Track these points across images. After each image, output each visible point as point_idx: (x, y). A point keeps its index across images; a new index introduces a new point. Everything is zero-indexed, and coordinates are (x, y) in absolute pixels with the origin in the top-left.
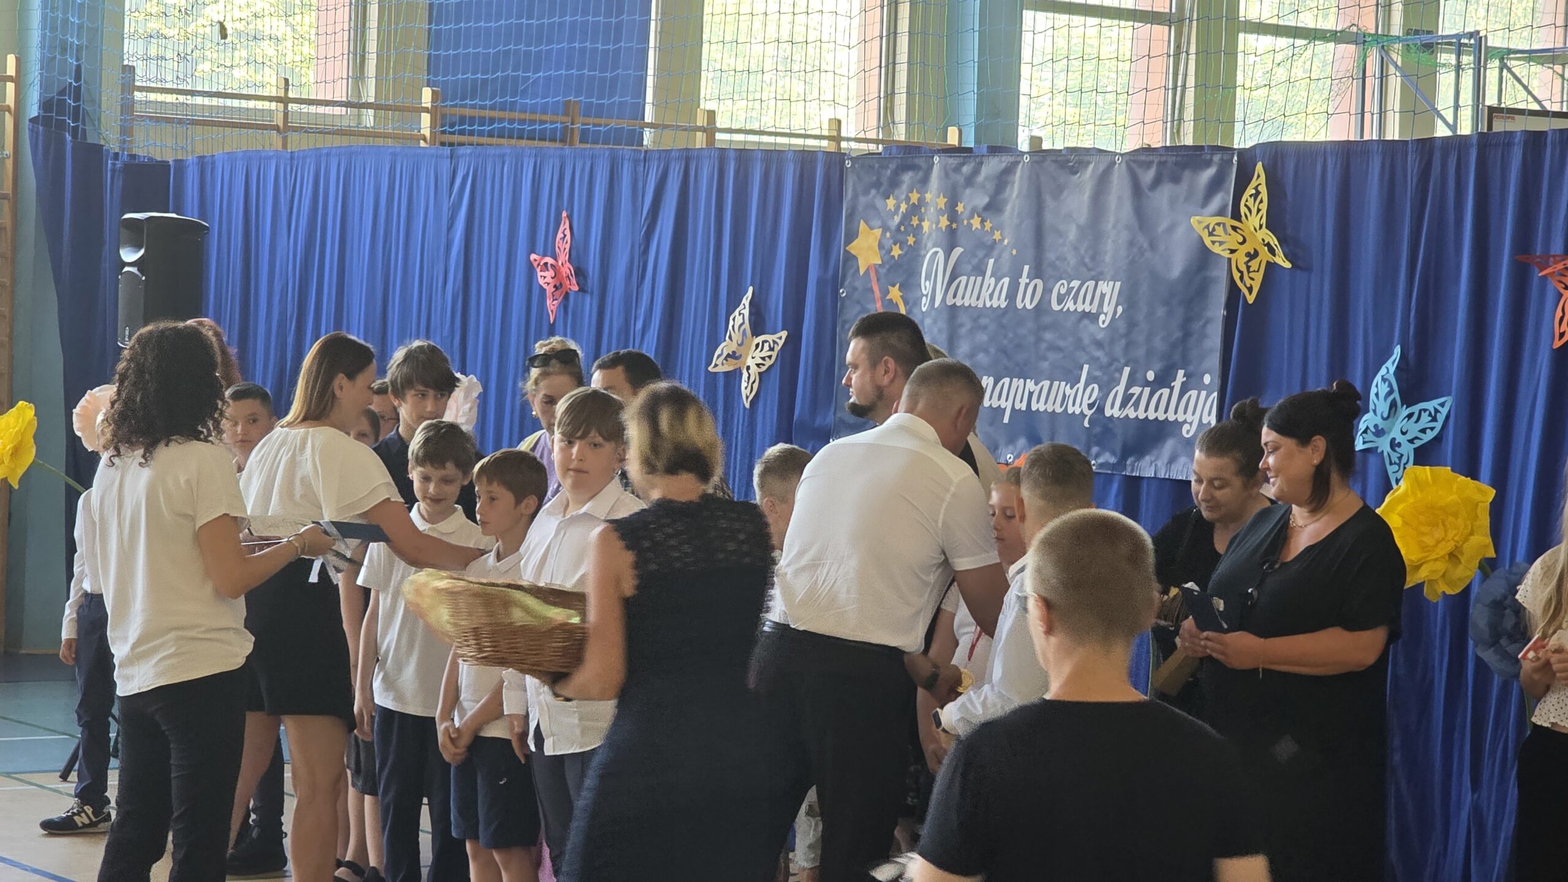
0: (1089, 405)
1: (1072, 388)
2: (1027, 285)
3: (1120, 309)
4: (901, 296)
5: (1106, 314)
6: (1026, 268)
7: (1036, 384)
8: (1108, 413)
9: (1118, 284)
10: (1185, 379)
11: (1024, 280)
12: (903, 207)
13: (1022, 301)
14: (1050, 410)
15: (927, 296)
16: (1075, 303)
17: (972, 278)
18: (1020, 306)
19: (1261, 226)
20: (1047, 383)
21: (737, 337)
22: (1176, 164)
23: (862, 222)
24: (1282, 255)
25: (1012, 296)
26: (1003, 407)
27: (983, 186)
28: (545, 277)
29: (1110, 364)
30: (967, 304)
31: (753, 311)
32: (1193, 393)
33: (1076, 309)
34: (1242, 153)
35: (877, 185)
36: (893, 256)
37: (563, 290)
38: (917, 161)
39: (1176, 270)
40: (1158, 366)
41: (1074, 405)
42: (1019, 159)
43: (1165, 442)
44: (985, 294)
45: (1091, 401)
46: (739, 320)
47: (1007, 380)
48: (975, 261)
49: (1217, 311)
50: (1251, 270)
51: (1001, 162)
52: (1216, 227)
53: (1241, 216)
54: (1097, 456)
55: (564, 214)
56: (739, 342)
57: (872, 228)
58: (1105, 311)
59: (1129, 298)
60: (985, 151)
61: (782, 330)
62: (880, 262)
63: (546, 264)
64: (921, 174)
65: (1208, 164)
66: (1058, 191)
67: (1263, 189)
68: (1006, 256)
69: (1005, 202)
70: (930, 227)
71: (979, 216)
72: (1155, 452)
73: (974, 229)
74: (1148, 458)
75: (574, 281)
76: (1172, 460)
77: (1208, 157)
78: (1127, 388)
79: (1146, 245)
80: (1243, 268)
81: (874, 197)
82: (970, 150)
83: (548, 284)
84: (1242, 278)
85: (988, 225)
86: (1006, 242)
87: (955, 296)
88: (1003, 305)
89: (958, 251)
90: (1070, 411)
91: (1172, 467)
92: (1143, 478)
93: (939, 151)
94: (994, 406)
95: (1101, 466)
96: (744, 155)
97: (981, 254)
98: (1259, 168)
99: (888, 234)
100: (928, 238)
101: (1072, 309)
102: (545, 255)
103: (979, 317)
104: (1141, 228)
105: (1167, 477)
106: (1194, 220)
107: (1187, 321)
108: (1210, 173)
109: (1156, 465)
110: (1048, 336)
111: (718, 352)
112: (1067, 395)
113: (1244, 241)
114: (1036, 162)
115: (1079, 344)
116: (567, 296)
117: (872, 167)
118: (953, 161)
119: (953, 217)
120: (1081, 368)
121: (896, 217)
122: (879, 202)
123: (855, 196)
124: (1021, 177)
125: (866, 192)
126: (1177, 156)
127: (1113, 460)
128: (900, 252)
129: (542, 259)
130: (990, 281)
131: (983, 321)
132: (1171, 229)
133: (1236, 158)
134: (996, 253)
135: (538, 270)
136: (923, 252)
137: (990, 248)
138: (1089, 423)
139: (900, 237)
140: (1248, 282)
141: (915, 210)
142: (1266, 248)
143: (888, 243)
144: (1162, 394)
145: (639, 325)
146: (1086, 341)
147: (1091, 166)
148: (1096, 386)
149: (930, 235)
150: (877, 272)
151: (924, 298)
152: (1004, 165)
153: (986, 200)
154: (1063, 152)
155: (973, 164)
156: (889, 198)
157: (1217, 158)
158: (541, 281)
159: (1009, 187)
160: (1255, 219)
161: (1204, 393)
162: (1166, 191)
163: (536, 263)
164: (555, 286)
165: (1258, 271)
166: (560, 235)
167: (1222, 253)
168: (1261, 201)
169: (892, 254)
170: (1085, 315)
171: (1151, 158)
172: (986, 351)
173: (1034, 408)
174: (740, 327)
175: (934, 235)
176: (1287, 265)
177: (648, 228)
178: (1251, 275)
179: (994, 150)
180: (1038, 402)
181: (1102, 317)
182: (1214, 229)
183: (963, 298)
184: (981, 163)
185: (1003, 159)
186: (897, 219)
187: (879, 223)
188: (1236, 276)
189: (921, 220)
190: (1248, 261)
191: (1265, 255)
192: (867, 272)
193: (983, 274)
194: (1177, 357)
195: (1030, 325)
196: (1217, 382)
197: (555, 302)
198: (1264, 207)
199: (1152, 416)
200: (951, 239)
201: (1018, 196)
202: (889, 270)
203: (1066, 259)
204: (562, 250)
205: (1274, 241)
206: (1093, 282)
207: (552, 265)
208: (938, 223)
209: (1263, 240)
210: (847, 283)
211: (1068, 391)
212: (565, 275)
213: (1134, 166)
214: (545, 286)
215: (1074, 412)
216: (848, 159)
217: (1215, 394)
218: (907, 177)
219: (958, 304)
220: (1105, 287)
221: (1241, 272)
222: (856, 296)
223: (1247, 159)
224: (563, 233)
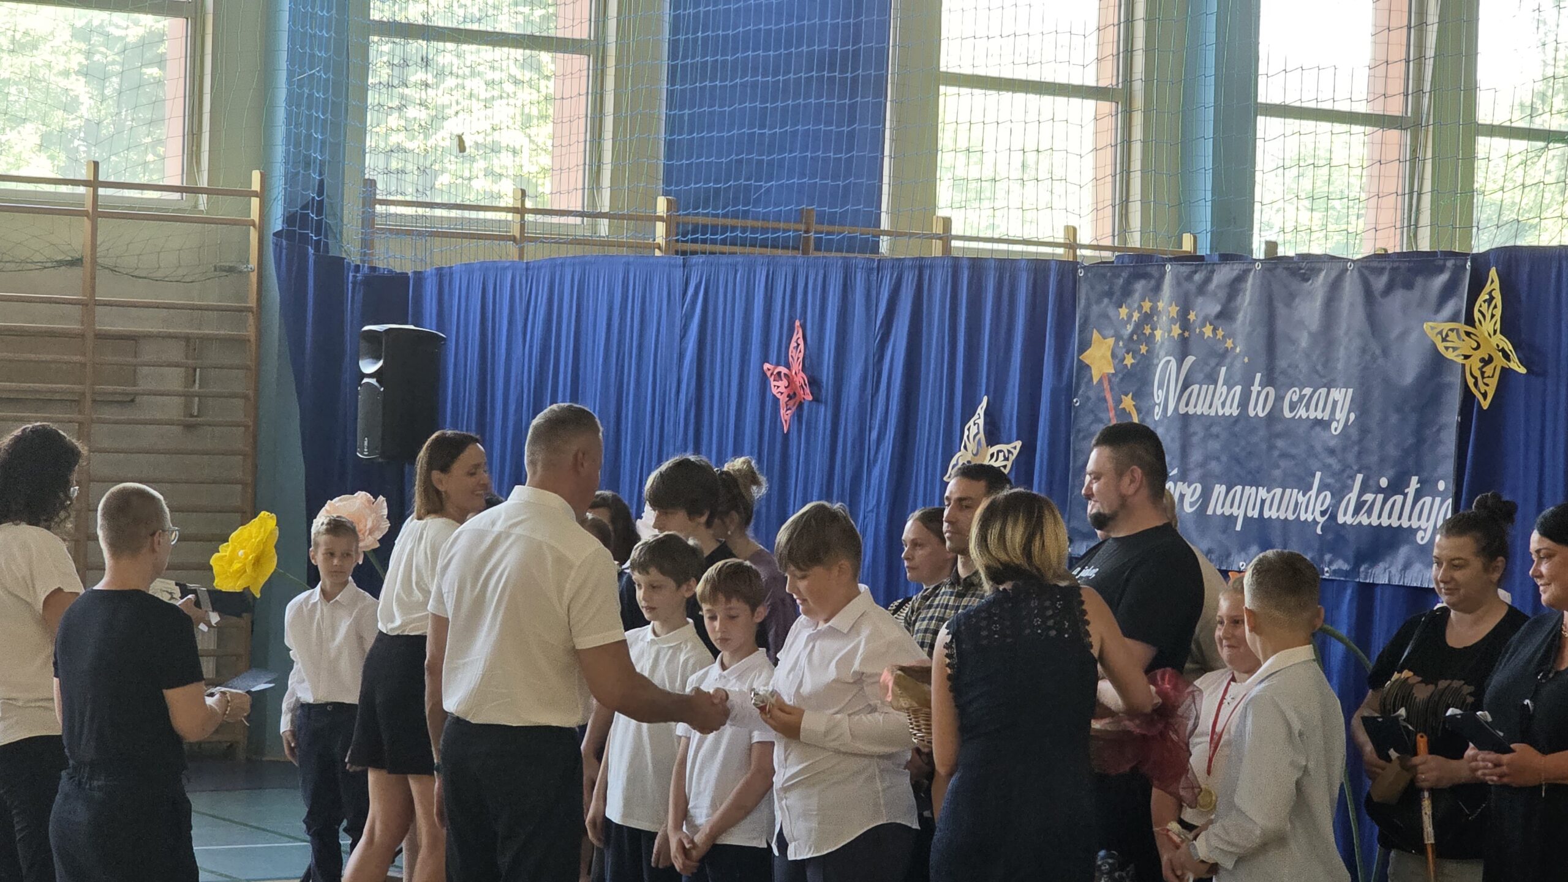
0: (1321, 512)
1: (1304, 495)
2: (1259, 393)
3: (1352, 416)
4: (1134, 405)
5: (1338, 421)
6: (1258, 376)
7: (1268, 492)
8: (1341, 520)
9: (1350, 391)
10: (1419, 485)
11: (1256, 388)
12: (1136, 316)
13: (1254, 410)
14: (1282, 517)
15: (1159, 405)
16: (1307, 410)
17: (1205, 387)
18: (1252, 413)
19: (1495, 332)
20: (1279, 491)
21: (972, 446)
22: (1409, 270)
23: (1095, 331)
24: (1517, 361)
25: (1244, 403)
26: (1235, 514)
27: (1215, 294)
28: (778, 387)
29: (1343, 471)
30: (1199, 413)
31: (988, 420)
32: (1428, 500)
33: (1308, 417)
34: (1476, 258)
35: (1110, 294)
36: (1126, 365)
37: (797, 399)
38: (1149, 269)
39: (1409, 377)
40: (1391, 472)
41: (1306, 512)
42: (1250, 267)
43: (1398, 548)
44: (1217, 402)
45: (1324, 508)
46: (974, 430)
47: (1239, 488)
48: (1208, 369)
49: (1451, 417)
50: (1486, 375)
51: (1232, 270)
52: (1450, 333)
53: (1475, 322)
54: (1330, 563)
55: (797, 323)
56: (975, 452)
57: (1105, 338)
58: (1337, 418)
59: (1361, 405)
60: (1216, 259)
61: (1017, 440)
62: (1113, 371)
63: (779, 373)
64: (1153, 282)
65: (1441, 270)
66: (1292, 296)
67: (1497, 295)
68: (1238, 365)
69: (1236, 311)
70: (1163, 336)
71: (1211, 324)
72: (1388, 559)
73: (1206, 337)
74: (1382, 565)
75: (808, 391)
76: (1406, 567)
77: (1441, 262)
78: (1360, 495)
79: (1378, 352)
80: (1478, 374)
81: (1107, 306)
82: (1202, 258)
83: (782, 393)
84: (1476, 384)
85: (1220, 333)
86: (1238, 350)
87: (1187, 405)
88: (1235, 414)
89: (1190, 359)
90: (1302, 519)
91: (1407, 571)
92: (1378, 585)
93: (1170, 260)
94: (1227, 514)
95: (1335, 572)
96: (977, 264)
97: (1213, 362)
98: (1493, 273)
99: (1121, 344)
100: (1161, 347)
101: (1304, 416)
102: (778, 364)
103: (1211, 426)
104: (1373, 334)
105: (1401, 583)
106: (1426, 326)
107: (1420, 428)
108: (1443, 278)
109: (1390, 572)
110: (1280, 443)
111: (953, 462)
112: (1300, 502)
113: (1479, 346)
114: (1269, 270)
115: (1311, 452)
116: (800, 406)
117: (1104, 276)
118: (1185, 270)
119: (1185, 325)
120: (1314, 476)
121: (1128, 326)
122: (1111, 312)
123: (1088, 306)
124: (1253, 285)
125: (1099, 301)
126: (1409, 262)
127: (1346, 567)
128: (1133, 361)
129: (775, 369)
130: (1222, 389)
131: (1215, 430)
132: (1404, 335)
133: (1469, 263)
134: (1228, 360)
135: (772, 379)
136: (1155, 361)
137: (1223, 356)
138: (1322, 530)
139: (1133, 346)
140: (1483, 388)
141: (1148, 318)
142: (1500, 354)
143: (1121, 352)
144: (1395, 501)
145: (874, 435)
146: (1319, 447)
147: (1323, 274)
148: (1328, 494)
149: (1162, 343)
150: (1110, 381)
151: (1157, 407)
152: (1235, 273)
153: (1218, 308)
154: (1295, 260)
155: (1204, 272)
156: (1121, 307)
157: (1450, 263)
158: (775, 391)
159: (1241, 294)
160: (1489, 324)
161: (1438, 500)
162: (1399, 296)
163: (770, 372)
164: (789, 396)
165: (1493, 376)
166: (793, 344)
167: (1455, 359)
168: (1495, 307)
169: (1125, 363)
170: (1318, 422)
171: (1384, 264)
172: (1218, 459)
173: (1266, 515)
174: (975, 436)
175: (1166, 343)
176: (1523, 370)
177: (882, 338)
178: (1486, 380)
179: (1226, 258)
180: (1270, 509)
181: (1334, 425)
182: (1447, 335)
183: (1195, 407)
184: (1212, 272)
185: (1235, 267)
186: (1130, 328)
187: (1112, 332)
188: (1471, 381)
189: (1153, 329)
190: (1483, 367)
191: (1499, 361)
192: (1100, 381)
193: (1215, 382)
194: (1411, 462)
195: (1262, 432)
196: (1452, 488)
197: (789, 412)
198: (1498, 312)
199: (1385, 522)
200: (1183, 348)
201: (1250, 304)
202: (1122, 380)
203: (1297, 367)
204: (796, 359)
205: (1508, 346)
206: (1326, 390)
207: (785, 374)
208: (1170, 331)
209: (1498, 346)
210: (1080, 392)
211: (1301, 498)
212: (798, 385)
213: (1366, 272)
214: (778, 396)
215: (1306, 519)
216: (1081, 268)
217: (1450, 501)
218: (1140, 286)
219: (1190, 413)
220: (1337, 394)
221: (1476, 378)
222: (1090, 405)
223: (1481, 264)
224: (797, 342)
